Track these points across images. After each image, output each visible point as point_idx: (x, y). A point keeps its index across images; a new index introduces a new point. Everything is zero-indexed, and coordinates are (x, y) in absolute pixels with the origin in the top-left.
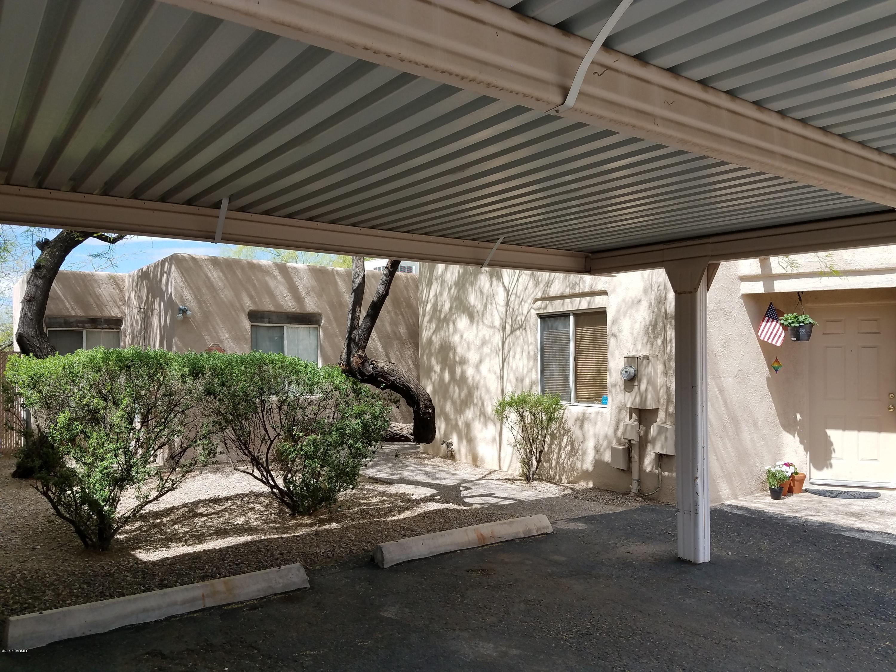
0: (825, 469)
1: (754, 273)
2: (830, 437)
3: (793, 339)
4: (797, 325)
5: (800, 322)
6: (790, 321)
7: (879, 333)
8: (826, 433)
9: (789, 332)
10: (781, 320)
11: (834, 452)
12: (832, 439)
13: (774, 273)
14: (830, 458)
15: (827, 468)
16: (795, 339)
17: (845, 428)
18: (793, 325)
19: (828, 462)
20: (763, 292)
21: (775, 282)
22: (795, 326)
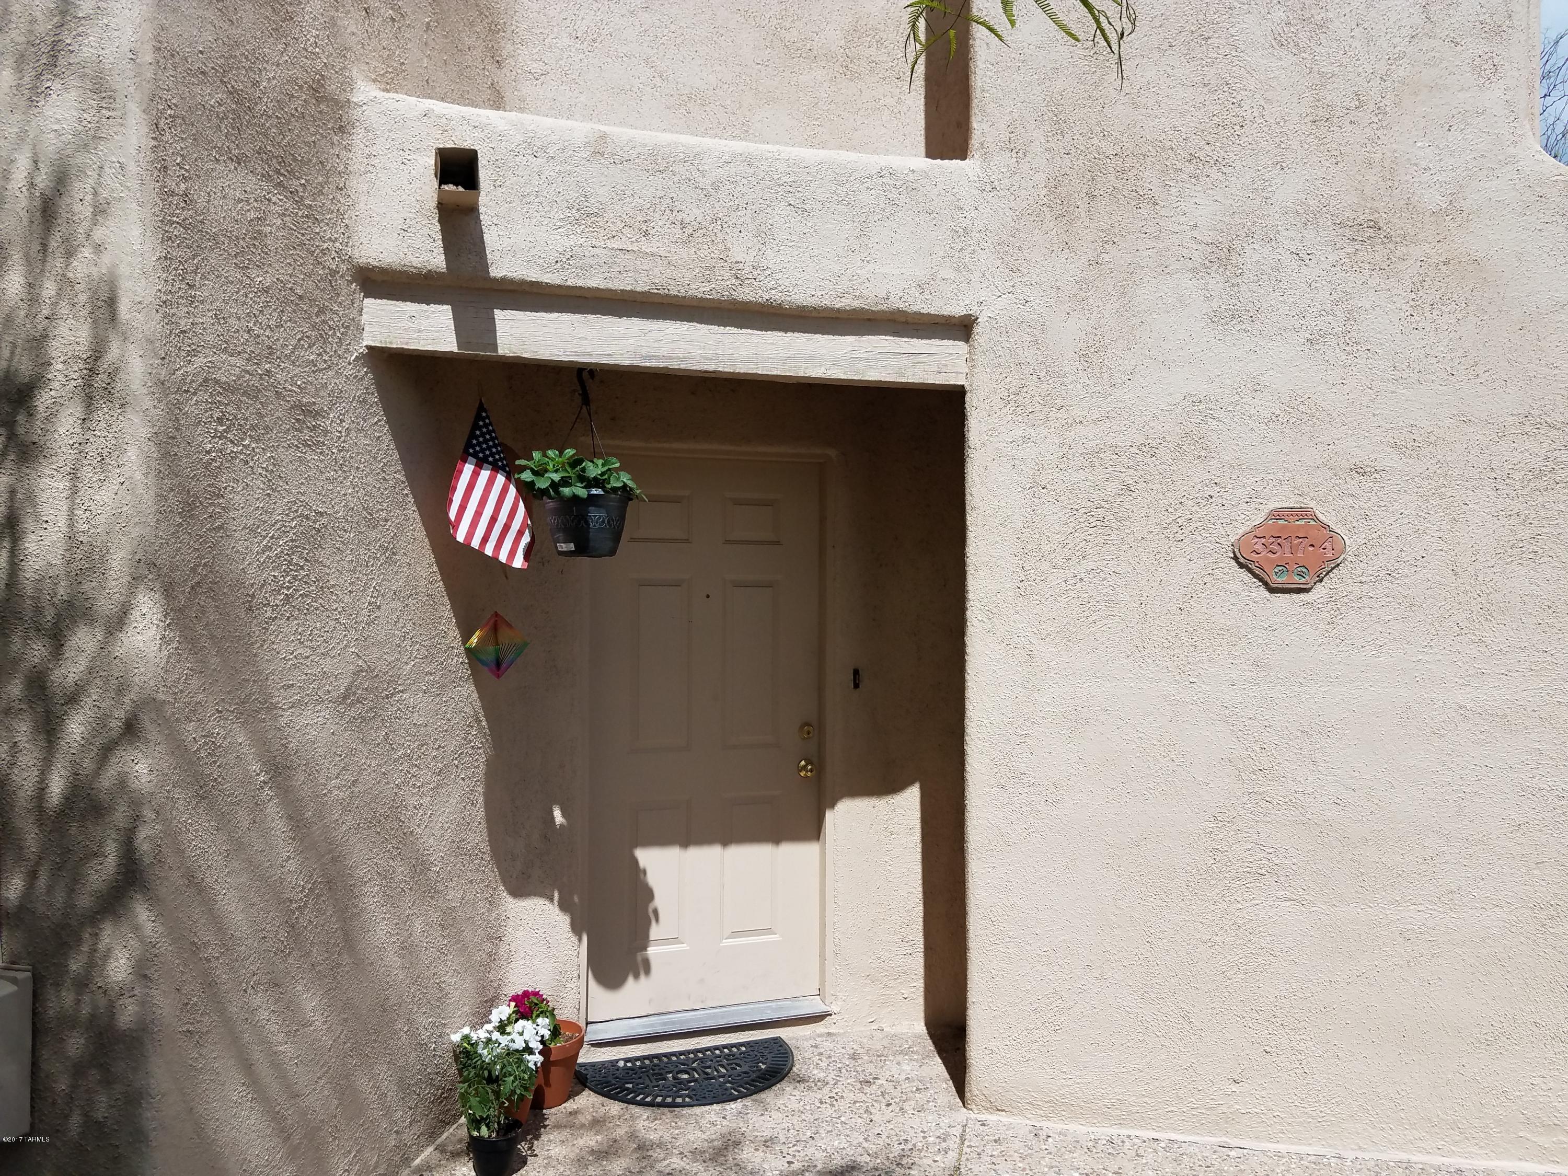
0: (631, 980)
1: (417, 262)
2: (645, 872)
3: (564, 547)
4: (582, 492)
5: (591, 483)
6: (556, 477)
7: (778, 543)
8: (636, 862)
9: (551, 520)
10: (523, 469)
11: (657, 920)
12: (652, 879)
13: (496, 272)
14: (644, 941)
15: (637, 976)
16: (572, 547)
17: (686, 840)
18: (566, 491)
19: (639, 958)
20: (455, 349)
21: (497, 312)
22: (575, 497)
